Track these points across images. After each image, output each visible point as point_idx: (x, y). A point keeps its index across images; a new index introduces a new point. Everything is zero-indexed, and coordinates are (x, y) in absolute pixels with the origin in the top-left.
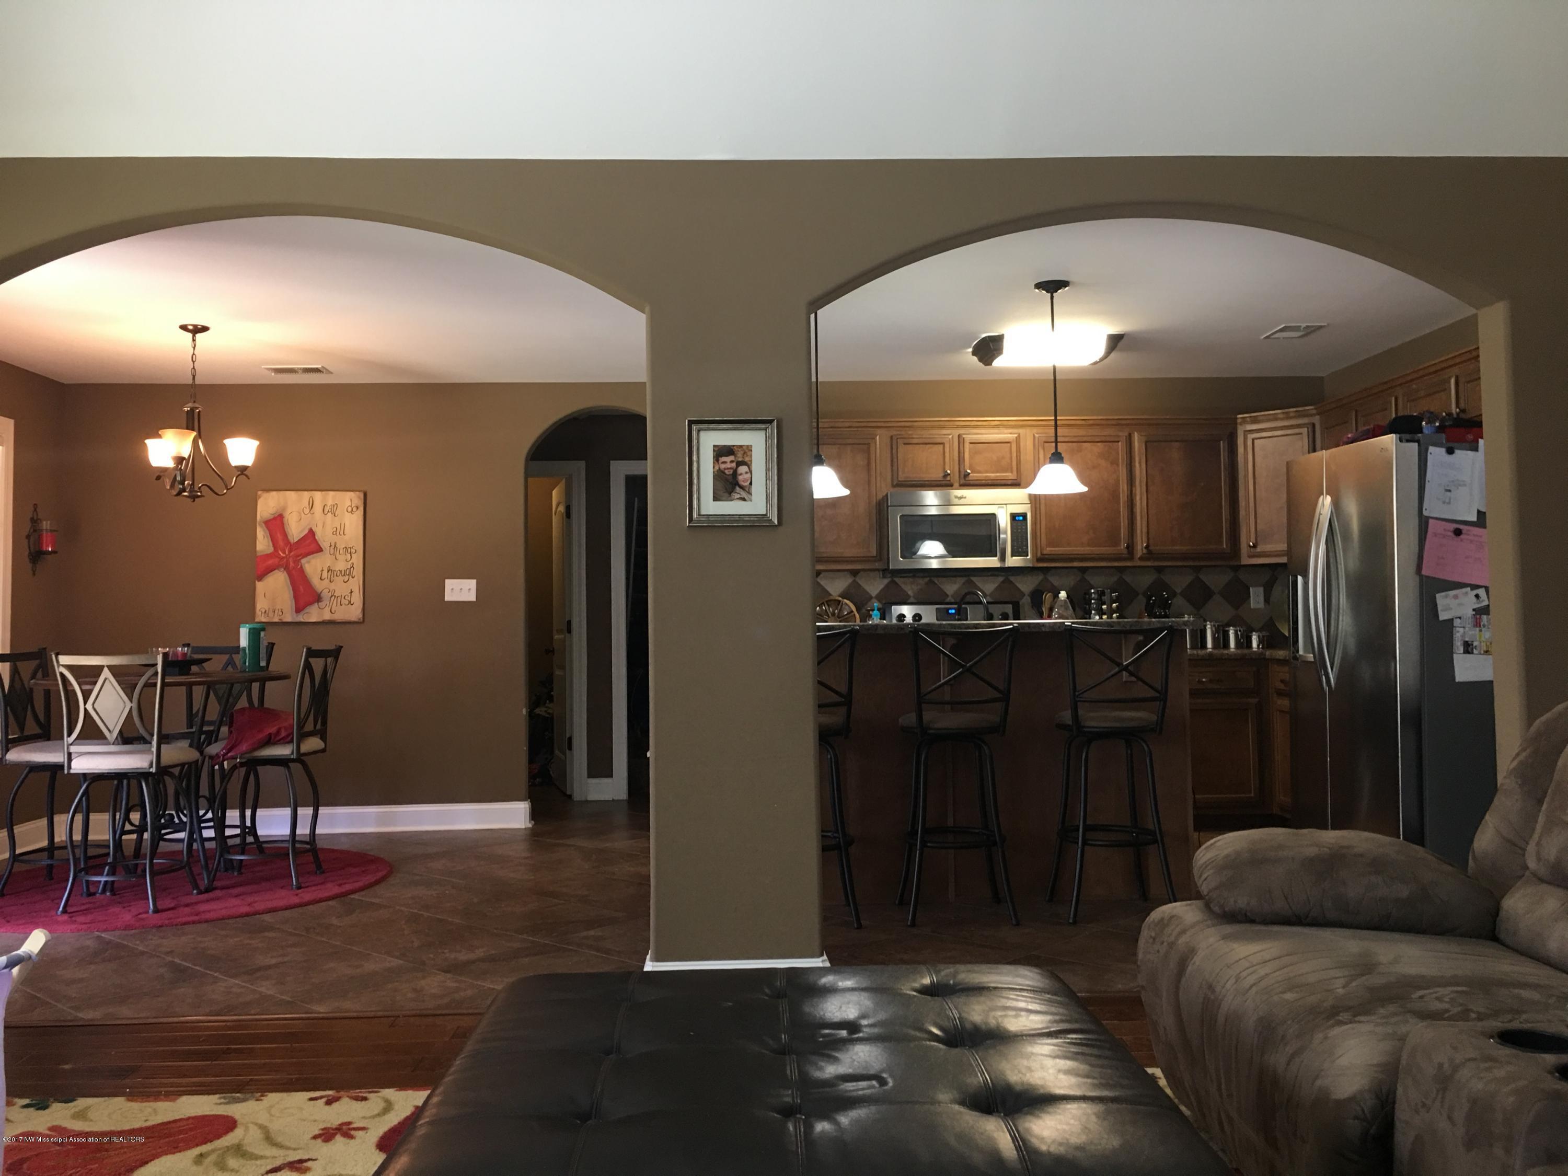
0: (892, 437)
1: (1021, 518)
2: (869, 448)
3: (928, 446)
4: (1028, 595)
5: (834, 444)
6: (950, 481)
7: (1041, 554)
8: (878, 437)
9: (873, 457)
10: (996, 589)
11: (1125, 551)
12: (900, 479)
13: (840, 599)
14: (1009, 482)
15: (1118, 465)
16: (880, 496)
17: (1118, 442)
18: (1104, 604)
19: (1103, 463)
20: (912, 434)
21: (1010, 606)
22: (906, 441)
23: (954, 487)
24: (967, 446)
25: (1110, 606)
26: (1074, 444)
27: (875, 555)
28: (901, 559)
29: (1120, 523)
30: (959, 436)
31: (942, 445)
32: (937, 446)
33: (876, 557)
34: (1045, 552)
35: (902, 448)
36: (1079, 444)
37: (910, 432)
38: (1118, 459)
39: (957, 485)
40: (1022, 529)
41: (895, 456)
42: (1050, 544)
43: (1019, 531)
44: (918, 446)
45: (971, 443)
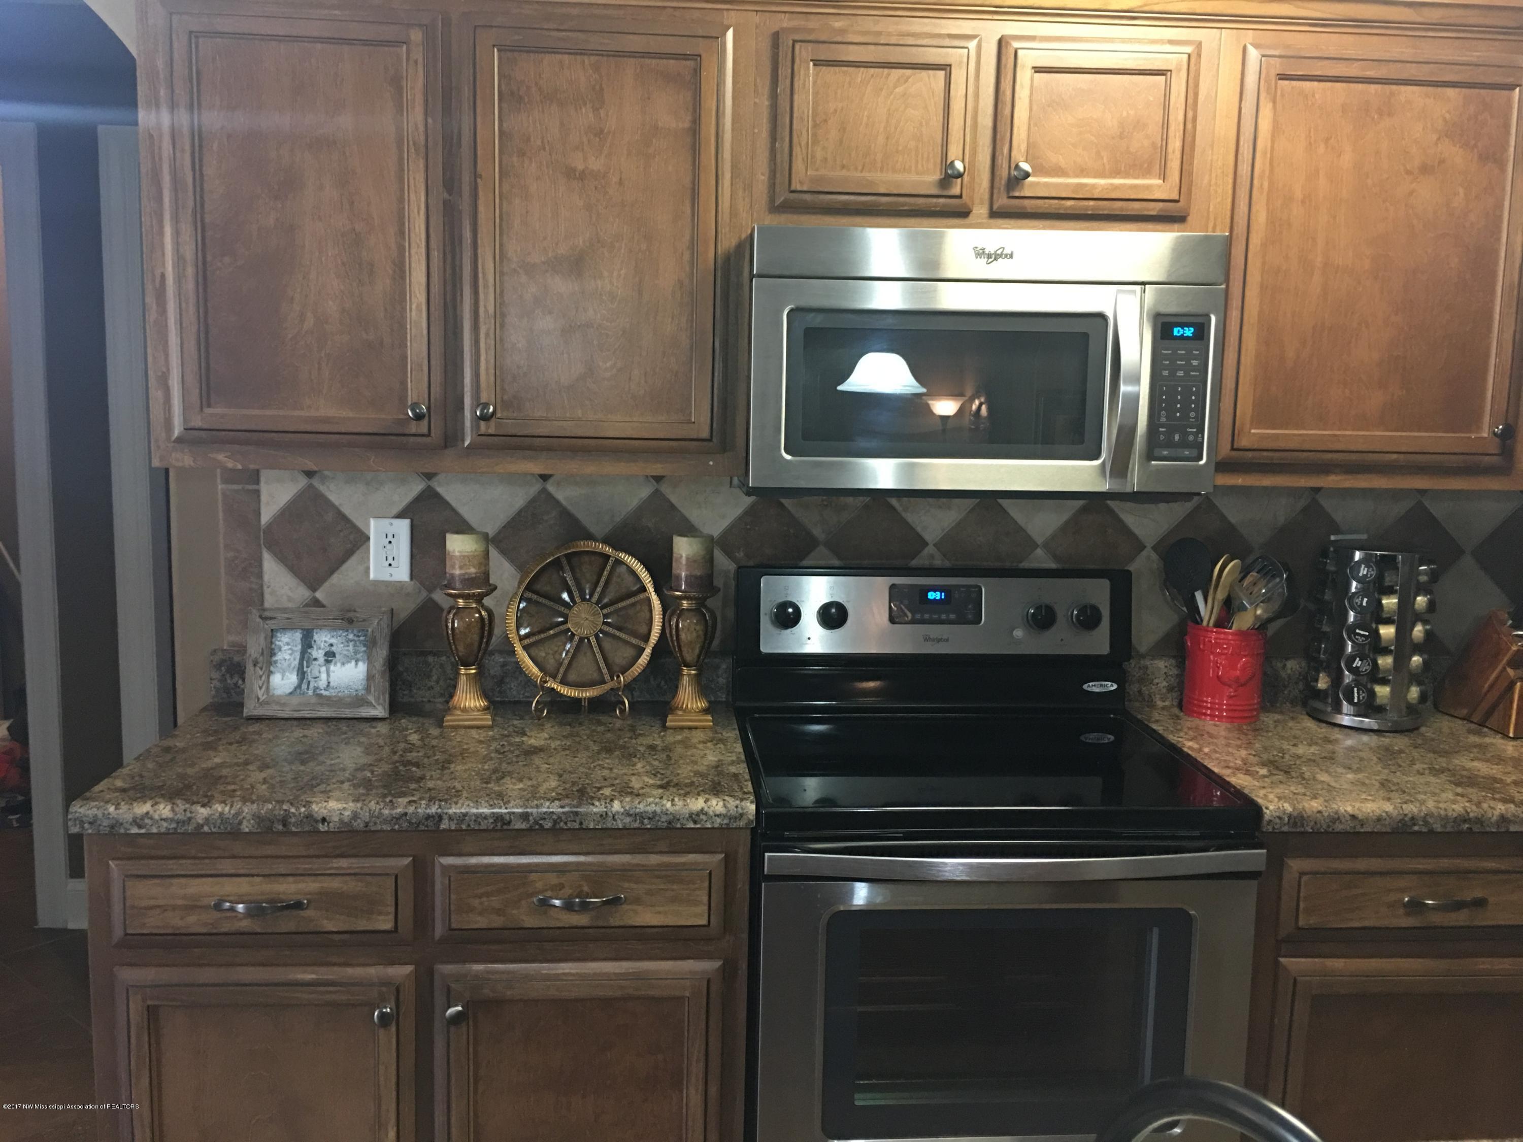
0: (776, 38)
1: (1189, 332)
2: (697, 72)
3: (896, 73)
4: (1154, 548)
5: (582, 52)
6: (960, 197)
7: (1233, 449)
8: (730, 34)
9: (710, 104)
10: (1064, 529)
11: (1494, 447)
12: (796, 186)
13: (608, 550)
14: (1154, 209)
15: (1501, 165)
16: (728, 242)
17: (1512, 87)
18: (1390, 591)
19: (1455, 155)
20: (842, 31)
21: (1105, 584)
22: (825, 53)
23: (971, 219)
24: (1024, 76)
25: (1406, 604)
26: (1373, 88)
27: (705, 434)
28: (788, 457)
29: (1487, 356)
30: (1002, 43)
31: (941, 74)
32: (924, 74)
33: (710, 440)
34: (1244, 442)
35: (808, 75)
36: (1387, 88)
37: (838, 24)
38: (1504, 147)
39: (980, 210)
40: (1188, 368)
41: (784, 103)
42: (1264, 415)
43: (1180, 373)
44: (861, 74)
45: (1038, 70)
